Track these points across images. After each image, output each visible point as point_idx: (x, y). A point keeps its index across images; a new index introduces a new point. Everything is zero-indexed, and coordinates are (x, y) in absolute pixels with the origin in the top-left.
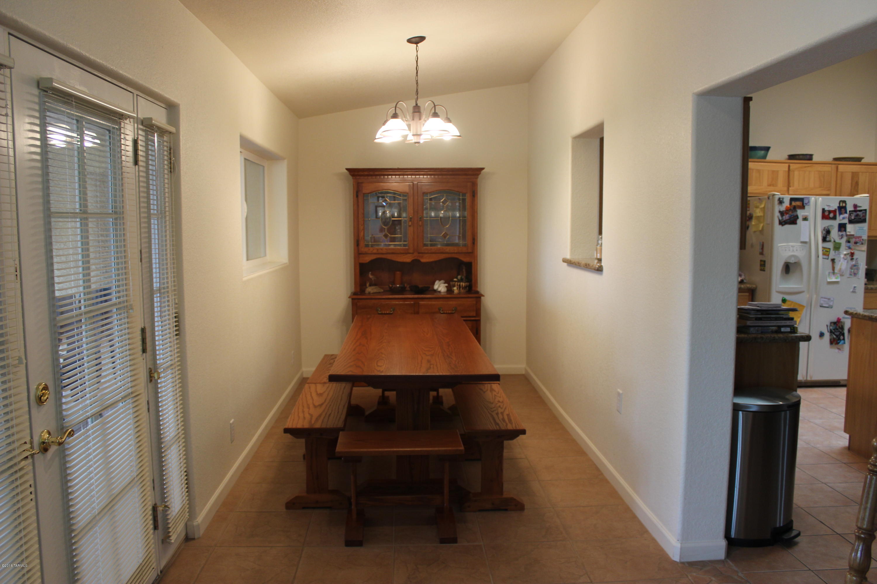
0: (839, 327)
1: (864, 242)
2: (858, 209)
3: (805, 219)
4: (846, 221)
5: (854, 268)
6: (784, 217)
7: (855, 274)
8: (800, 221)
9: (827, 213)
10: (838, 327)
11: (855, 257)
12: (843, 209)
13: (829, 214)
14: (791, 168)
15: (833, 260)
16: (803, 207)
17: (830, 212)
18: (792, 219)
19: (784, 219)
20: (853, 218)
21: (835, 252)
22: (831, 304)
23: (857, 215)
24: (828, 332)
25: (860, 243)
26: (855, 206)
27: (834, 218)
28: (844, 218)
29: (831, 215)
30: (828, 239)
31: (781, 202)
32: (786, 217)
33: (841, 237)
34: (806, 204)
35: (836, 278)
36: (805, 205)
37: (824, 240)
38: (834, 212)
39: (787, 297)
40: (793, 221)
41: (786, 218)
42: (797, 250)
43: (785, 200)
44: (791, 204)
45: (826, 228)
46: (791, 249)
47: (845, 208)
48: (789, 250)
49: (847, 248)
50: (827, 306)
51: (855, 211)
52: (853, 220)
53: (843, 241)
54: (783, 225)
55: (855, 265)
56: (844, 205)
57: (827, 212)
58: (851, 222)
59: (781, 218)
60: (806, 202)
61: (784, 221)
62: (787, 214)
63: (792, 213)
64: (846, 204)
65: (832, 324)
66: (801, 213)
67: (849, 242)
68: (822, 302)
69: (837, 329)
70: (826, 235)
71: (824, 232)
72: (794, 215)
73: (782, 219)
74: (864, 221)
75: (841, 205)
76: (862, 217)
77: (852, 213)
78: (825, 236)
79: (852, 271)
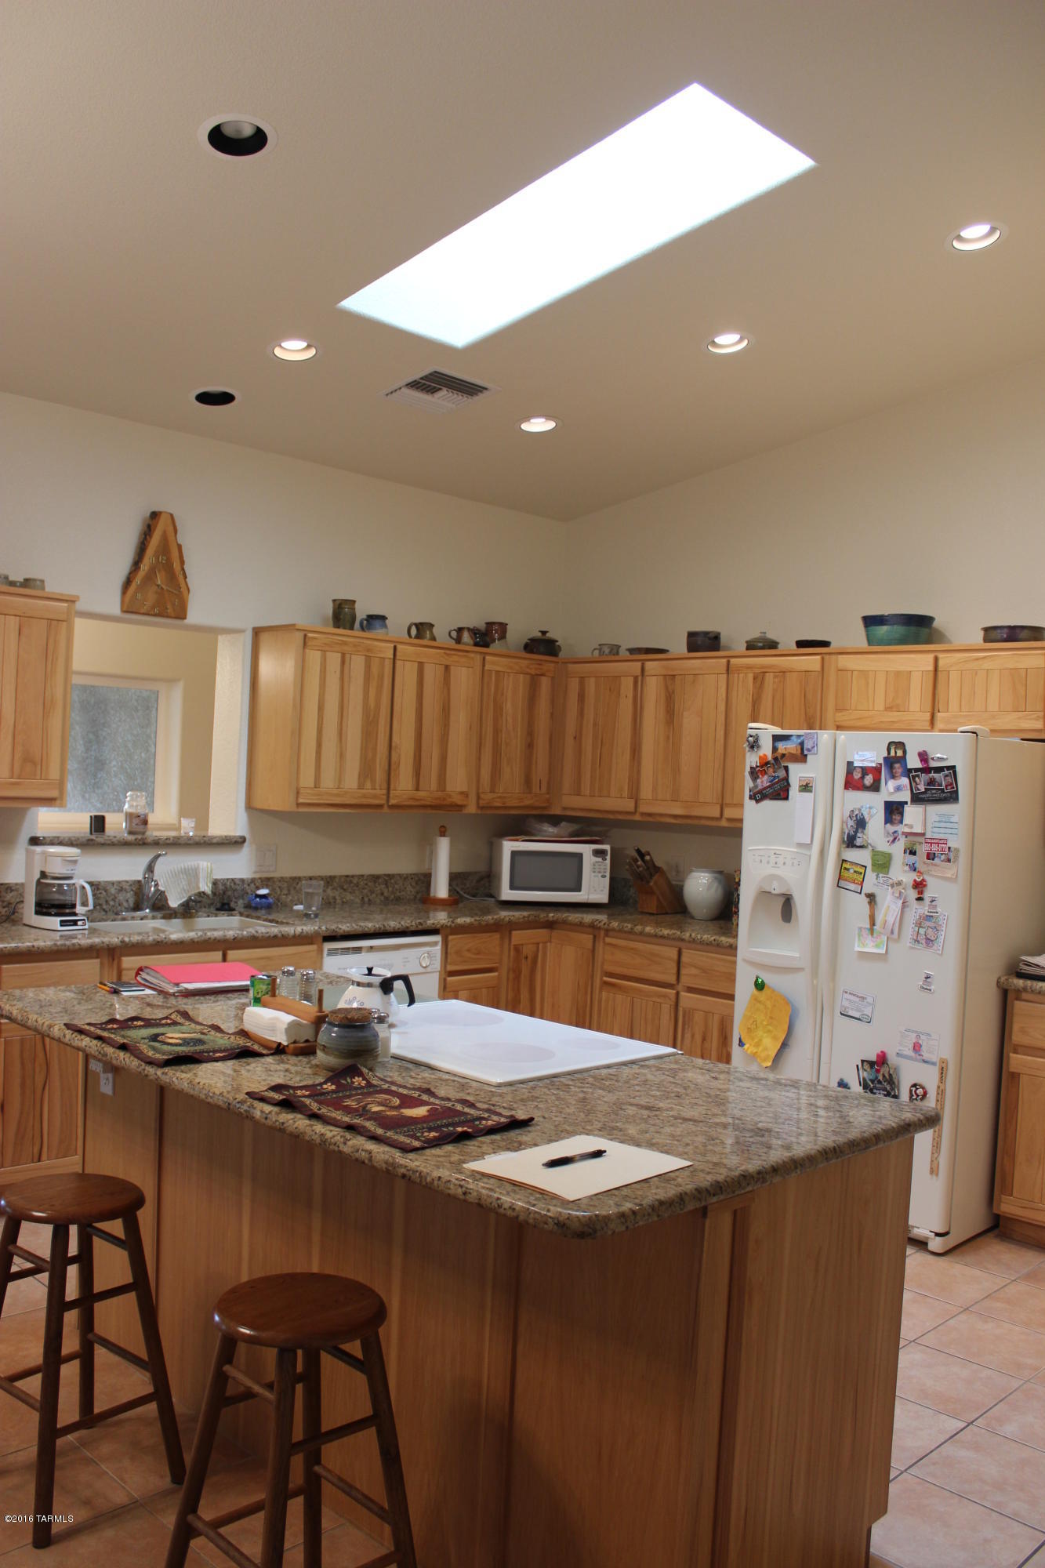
0: (884, 1076)
1: (951, 856)
2: (933, 764)
3: (806, 788)
4: (905, 796)
5: (928, 924)
6: (759, 781)
7: (929, 941)
8: (794, 791)
9: (857, 775)
10: (880, 1078)
11: (927, 895)
12: (897, 766)
13: (862, 778)
14: (941, 663)
15: (871, 898)
16: (801, 757)
17: (865, 771)
18: (777, 787)
19: (760, 787)
20: (922, 788)
21: (877, 876)
22: (868, 1011)
23: (931, 782)
24: (860, 1085)
25: (943, 857)
26: (923, 757)
27: (875, 787)
28: (898, 789)
29: (869, 780)
30: (858, 842)
31: (754, 745)
32: (764, 781)
33: (891, 839)
34: (809, 750)
35: (877, 946)
36: (806, 752)
37: (850, 842)
38: (876, 771)
39: (766, 977)
40: (780, 791)
41: (762, 782)
42: (784, 864)
43: (762, 742)
44: (775, 749)
45: (857, 812)
46: (773, 859)
47: (903, 759)
48: (768, 862)
49: (907, 868)
50: (857, 1015)
51: (927, 770)
52: (923, 793)
53: (897, 850)
54: (758, 801)
55: (929, 918)
56: (900, 753)
57: (859, 770)
58: (917, 799)
59: (752, 785)
60: (809, 747)
61: (760, 792)
62: (765, 773)
63: (774, 772)
64: (905, 752)
65: (867, 1066)
66: (797, 773)
67: (913, 853)
68: (846, 1003)
69: (880, 1082)
70: (856, 832)
71: (851, 823)
72: (778, 777)
73: (756, 786)
74: (952, 797)
75: (892, 753)
76: (946, 786)
77: (918, 776)
78: (852, 833)
79: (922, 931)
